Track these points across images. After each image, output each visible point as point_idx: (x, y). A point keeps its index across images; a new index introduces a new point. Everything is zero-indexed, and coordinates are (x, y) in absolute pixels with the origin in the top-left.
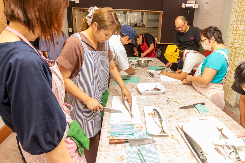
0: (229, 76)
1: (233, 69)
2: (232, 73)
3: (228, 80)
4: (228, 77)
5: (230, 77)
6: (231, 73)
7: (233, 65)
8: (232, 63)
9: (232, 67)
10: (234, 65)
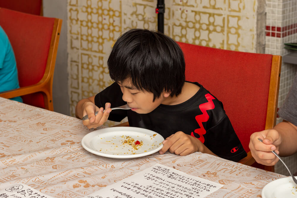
0: (96, 51)
1: (103, 25)
2: (103, 39)
3: (98, 67)
4: (95, 56)
5: (101, 55)
6: (100, 40)
7: (100, 12)
8: (97, 7)
9: (100, 19)
10: (103, 10)
